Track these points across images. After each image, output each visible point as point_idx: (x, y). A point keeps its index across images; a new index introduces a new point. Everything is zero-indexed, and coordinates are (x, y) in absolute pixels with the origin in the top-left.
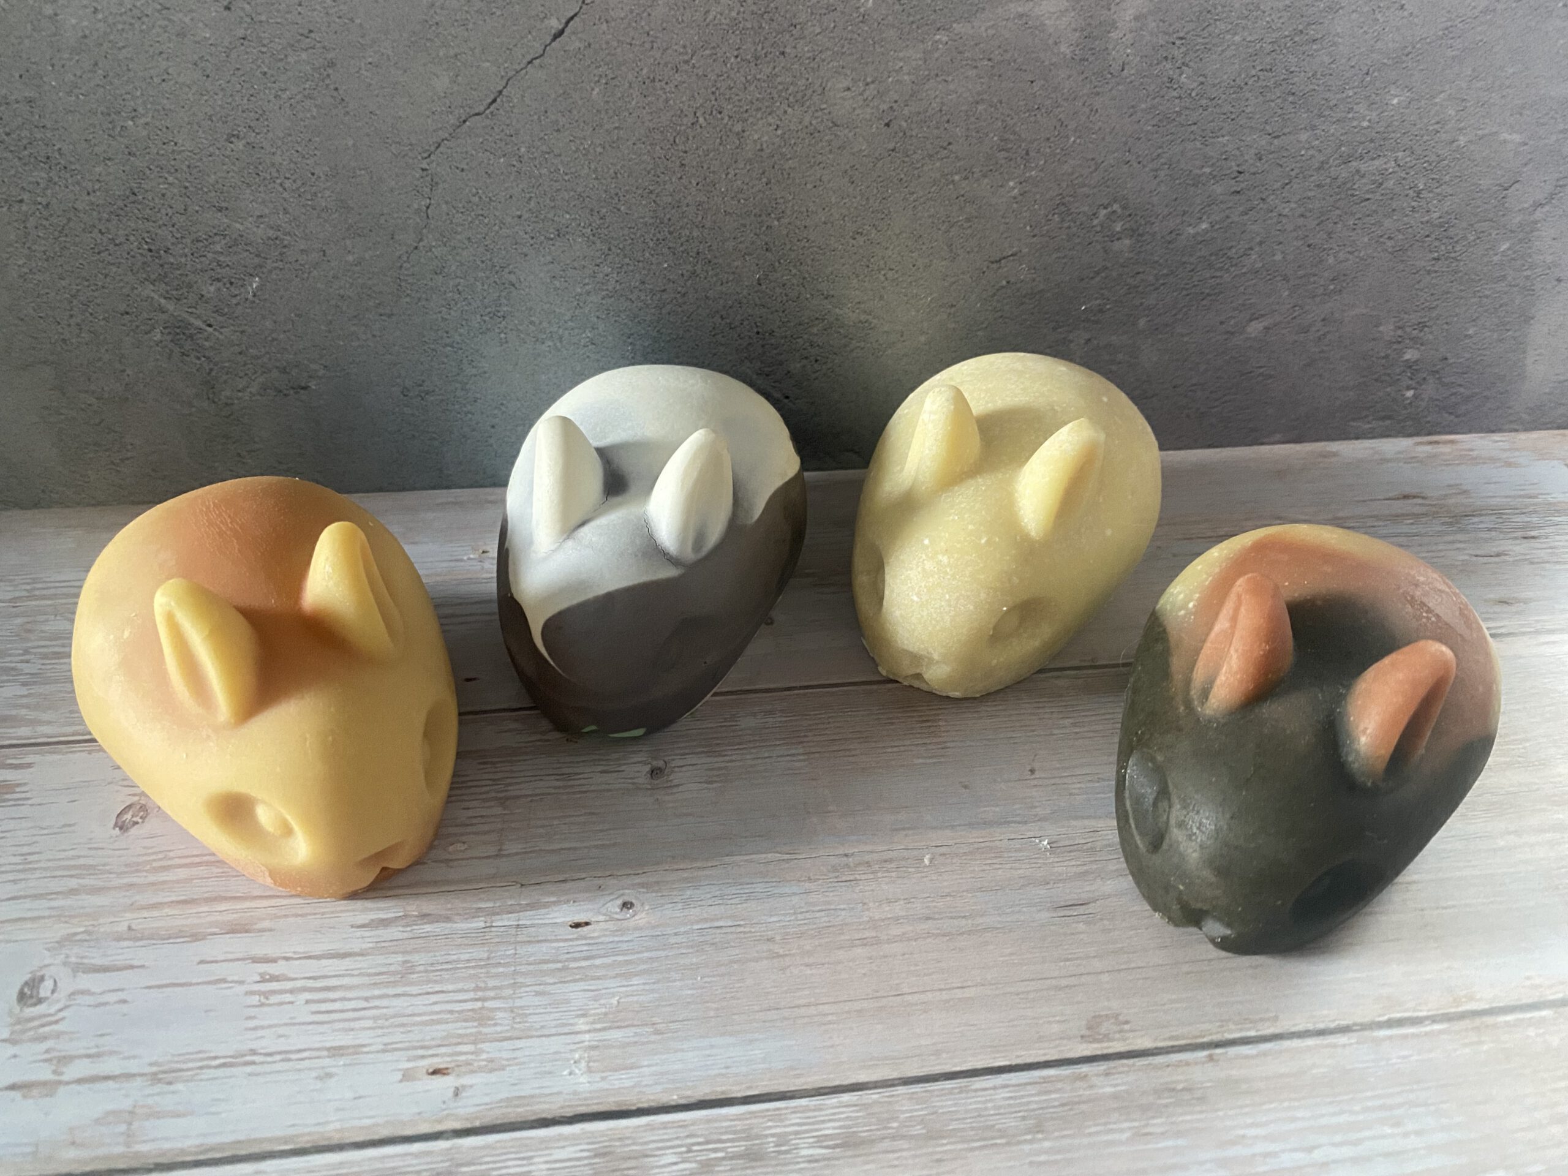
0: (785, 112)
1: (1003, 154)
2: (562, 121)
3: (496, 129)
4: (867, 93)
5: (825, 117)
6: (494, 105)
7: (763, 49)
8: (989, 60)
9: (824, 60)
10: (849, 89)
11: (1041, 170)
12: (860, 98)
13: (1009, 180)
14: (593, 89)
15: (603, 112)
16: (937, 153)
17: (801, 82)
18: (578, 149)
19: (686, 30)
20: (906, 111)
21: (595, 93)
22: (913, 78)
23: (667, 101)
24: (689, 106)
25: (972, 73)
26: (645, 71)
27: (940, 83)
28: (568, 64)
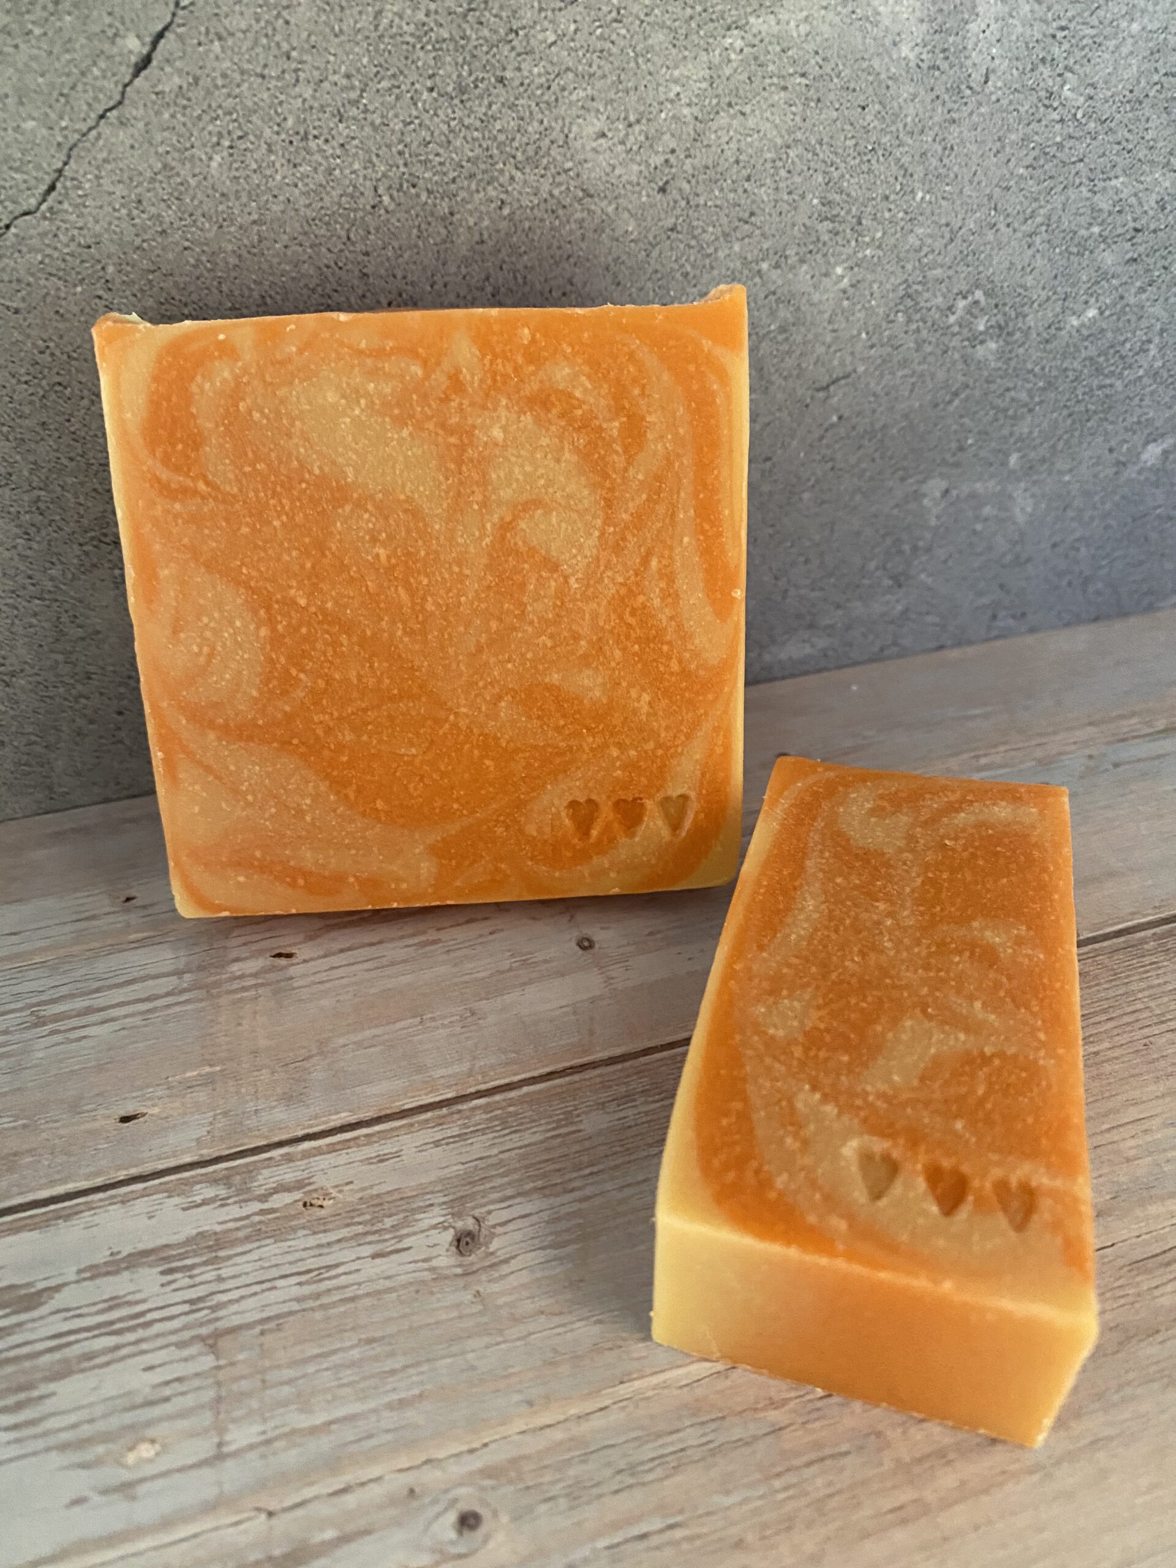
0: (512, 178)
1: (828, 225)
2: (169, 215)
3: (61, 236)
4: (632, 138)
5: (572, 182)
6: (54, 194)
7: (470, 74)
8: (803, 75)
9: (563, 89)
10: (604, 135)
11: (879, 247)
12: (620, 148)
13: (836, 264)
14: (211, 159)
15: (232, 198)
16: (735, 229)
17: (533, 128)
18: (198, 260)
19: (348, 46)
20: (688, 167)
21: (214, 164)
22: (696, 110)
23: (330, 171)
24: (365, 177)
25: (780, 97)
26: (290, 122)
27: (733, 117)
28: (166, 116)
